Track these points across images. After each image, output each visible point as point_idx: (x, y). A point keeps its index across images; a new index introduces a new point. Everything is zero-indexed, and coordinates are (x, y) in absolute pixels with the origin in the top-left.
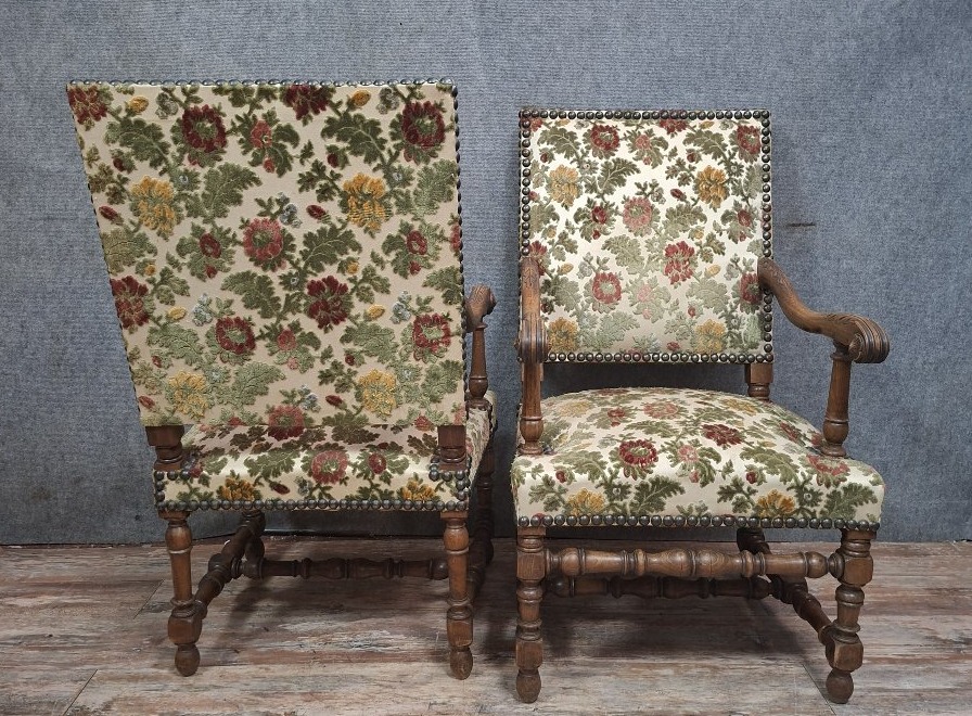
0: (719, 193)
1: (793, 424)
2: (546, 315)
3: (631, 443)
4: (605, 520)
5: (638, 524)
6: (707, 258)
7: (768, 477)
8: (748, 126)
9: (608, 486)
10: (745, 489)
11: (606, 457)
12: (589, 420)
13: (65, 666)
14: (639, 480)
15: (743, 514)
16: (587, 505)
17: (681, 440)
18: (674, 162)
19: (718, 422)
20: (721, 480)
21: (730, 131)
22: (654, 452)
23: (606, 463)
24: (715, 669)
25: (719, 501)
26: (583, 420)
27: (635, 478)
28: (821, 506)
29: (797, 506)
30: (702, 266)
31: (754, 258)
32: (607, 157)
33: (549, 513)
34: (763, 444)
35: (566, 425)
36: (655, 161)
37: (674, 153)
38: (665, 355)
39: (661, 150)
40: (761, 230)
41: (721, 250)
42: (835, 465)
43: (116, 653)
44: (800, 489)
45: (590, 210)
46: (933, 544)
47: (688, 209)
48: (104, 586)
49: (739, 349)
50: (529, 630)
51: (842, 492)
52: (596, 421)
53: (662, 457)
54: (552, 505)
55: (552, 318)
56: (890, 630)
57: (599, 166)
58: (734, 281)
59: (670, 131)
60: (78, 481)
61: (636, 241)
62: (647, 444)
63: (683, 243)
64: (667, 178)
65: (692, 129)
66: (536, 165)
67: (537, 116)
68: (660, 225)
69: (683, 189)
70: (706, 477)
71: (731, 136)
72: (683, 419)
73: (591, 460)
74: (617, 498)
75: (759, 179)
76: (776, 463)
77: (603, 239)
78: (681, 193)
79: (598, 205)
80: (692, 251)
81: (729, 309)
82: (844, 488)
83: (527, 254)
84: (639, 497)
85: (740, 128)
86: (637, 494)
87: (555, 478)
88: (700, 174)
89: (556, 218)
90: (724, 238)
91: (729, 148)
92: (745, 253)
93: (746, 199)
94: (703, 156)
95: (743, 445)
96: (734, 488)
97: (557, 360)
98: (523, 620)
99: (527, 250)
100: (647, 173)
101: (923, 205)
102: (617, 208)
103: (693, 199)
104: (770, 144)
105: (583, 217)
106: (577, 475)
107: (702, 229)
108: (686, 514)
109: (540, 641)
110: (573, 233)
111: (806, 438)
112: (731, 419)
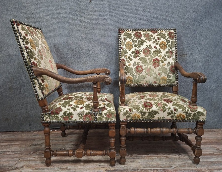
0: (165, 47)
1: (184, 99)
3: (146, 103)
4: (141, 121)
5: (148, 121)
6: (163, 62)
7: (179, 110)
8: (171, 32)
9: (141, 112)
10: (173, 113)
11: (140, 106)
12: (136, 98)
13: (13, 158)
14: (149, 111)
15: (173, 119)
16: (136, 117)
17: (158, 102)
18: (154, 40)
19: (166, 98)
20: (168, 111)
21: (167, 33)
22: (152, 104)
23: (141, 107)
24: (167, 157)
25: (167, 116)
26: (135, 98)
27: (148, 110)
28: (192, 117)
29: (186, 117)
30: (161, 64)
31: (173, 62)
32: (139, 39)
33: (127, 119)
34: (177, 103)
35: (131, 99)
36: (150, 40)
37: (154, 38)
38: (153, 84)
39: (151, 37)
40: (175, 56)
41: (166, 60)
42: (194, 107)
43: (25, 155)
44: (186, 113)
45: (135, 51)
46: (216, 129)
47: (158, 51)
48: (22, 140)
49: (170, 83)
50: (123, 147)
51: (196, 113)
52: (138, 98)
53: (154, 106)
54: (128, 117)
55: (127, 76)
56: (208, 148)
57: (137, 41)
58: (169, 67)
59: (153, 33)
60: (16, 117)
61: (146, 58)
62: (150, 103)
63: (157, 58)
64: (153, 44)
65: (158, 33)
66: (122, 41)
67: (123, 30)
68: (152, 54)
69: (156, 46)
70: (164, 110)
71: (167, 34)
72: (158, 97)
73: (137, 106)
74: (143, 115)
75: (174, 44)
76: (181, 107)
77: (138, 58)
79: (137, 50)
80: (159, 60)
81: (168, 74)
82: (197, 112)
84: (149, 115)
85: (169, 32)
86: (148, 114)
87: (129, 111)
88: (160, 43)
89: (127, 53)
90: (166, 57)
91: (167, 37)
92: (171, 61)
93: (171, 48)
94: (161, 39)
95: (173, 103)
96: (171, 113)
97: (128, 86)
98: (121, 145)
99: (121, 61)
100: (148, 43)
101: (212, 50)
102: (141, 51)
103: (159, 48)
104: (176, 36)
105: (134, 53)
106: (134, 110)
107: (161, 55)
108: (160, 119)
109: (126, 150)
110: (131, 56)
111: (187, 102)
112: (169, 98)
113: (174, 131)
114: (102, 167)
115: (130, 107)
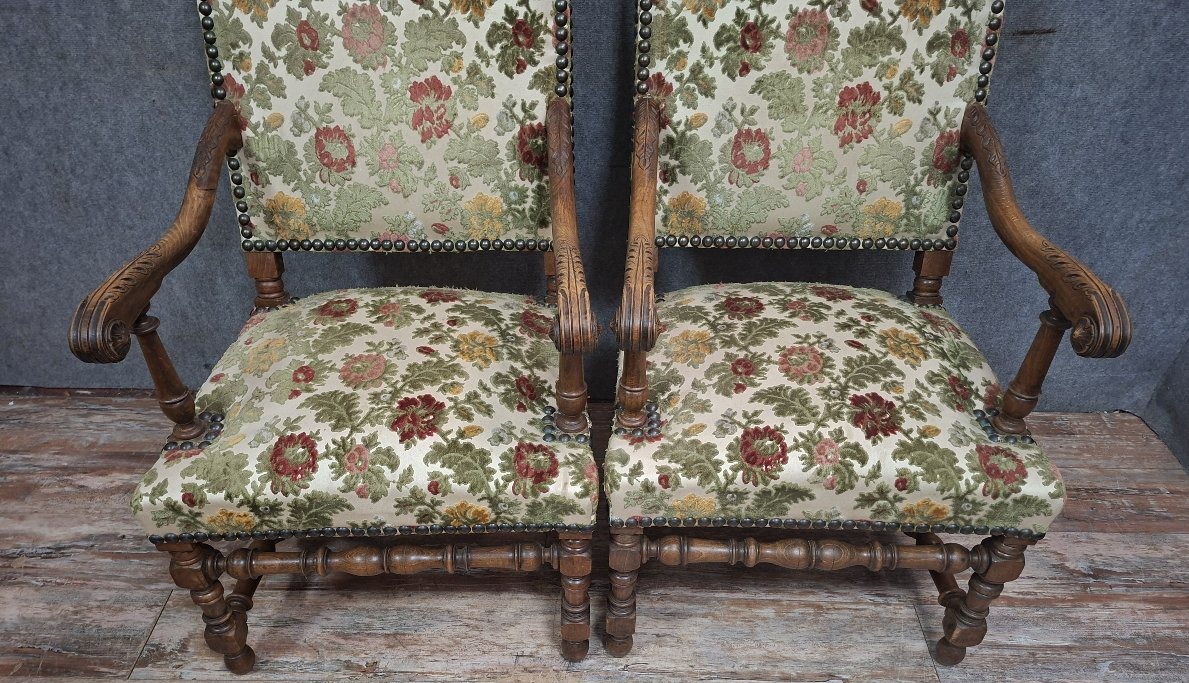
0: (932, 5)
1: (965, 372)
2: (666, 186)
3: (756, 430)
4: (715, 523)
5: (753, 526)
6: (896, 109)
7: (922, 484)
9: (722, 492)
10: (890, 495)
11: (722, 455)
12: (708, 372)
13: (139, 583)
14: (761, 486)
15: (882, 519)
16: (694, 509)
17: (821, 429)
19: (871, 388)
20: (861, 487)
22: (784, 447)
23: (721, 463)
24: (820, 607)
25: (856, 508)
26: (700, 373)
27: (756, 483)
28: (980, 515)
29: (950, 515)
30: (887, 120)
31: (960, 106)
33: (648, 514)
34: (925, 433)
35: (679, 380)
38: (816, 240)
40: (980, 60)
41: (917, 96)
42: (1011, 465)
44: (960, 499)
45: (738, 29)
47: (881, 29)
49: (914, 234)
50: (621, 607)
51: (1011, 505)
52: (715, 379)
53: (794, 456)
54: (652, 508)
55: (674, 192)
58: (927, 143)
61: (799, 81)
62: (775, 434)
63: (866, 84)
68: (838, 55)
70: (844, 481)
72: (827, 382)
73: (703, 457)
74: (731, 502)
76: (937, 464)
77: (754, 75)
79: (752, 20)
80: (876, 98)
81: (912, 183)
82: (1015, 500)
83: (644, 92)
84: (758, 502)
86: (756, 499)
87: (656, 483)
89: (689, 39)
90: (925, 78)
92: (951, 101)
93: (967, 11)
95: (899, 436)
96: (877, 496)
97: (677, 245)
98: (614, 597)
99: (644, 86)
102: (779, 27)
103: (891, 14)
105: (728, 40)
106: (684, 479)
107: (896, 63)
108: (812, 519)
110: (711, 65)
111: (978, 396)
112: (888, 379)
113: (872, 560)
114: (526, 670)
115: (665, 462)
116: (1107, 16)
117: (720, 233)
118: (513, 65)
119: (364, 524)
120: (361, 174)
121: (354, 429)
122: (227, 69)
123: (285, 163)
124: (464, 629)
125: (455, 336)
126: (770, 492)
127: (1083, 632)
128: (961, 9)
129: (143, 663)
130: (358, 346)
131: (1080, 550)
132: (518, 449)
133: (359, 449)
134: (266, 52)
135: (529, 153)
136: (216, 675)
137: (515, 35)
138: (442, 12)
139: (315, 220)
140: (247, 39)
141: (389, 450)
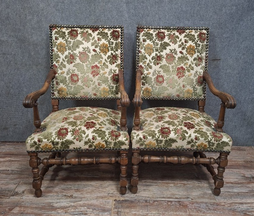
0: (193, 52)
1: (209, 121)
2: (143, 86)
3: (164, 128)
4: (156, 149)
5: (165, 150)
6: (189, 71)
7: (201, 139)
8: (203, 32)
9: (157, 140)
10: (194, 142)
11: (157, 132)
12: (153, 119)
13: (12, 179)
14: (165, 139)
16: (151, 145)
17: (178, 127)
18: (180, 43)
19: (188, 121)
20: (188, 139)
21: (197, 34)
22: (170, 131)
23: (157, 134)
25: (187, 145)
26: (151, 119)
27: (164, 138)
28: (215, 146)
29: (208, 146)
30: (187, 73)
31: (202, 71)
32: (162, 41)
33: (141, 147)
34: (200, 129)
35: (147, 121)
36: (175, 43)
37: (181, 40)
38: (176, 98)
39: (177, 39)
40: (205, 63)
41: (193, 69)
42: (219, 135)
43: (26, 176)
44: (209, 142)
45: (156, 57)
46: (247, 147)
47: (184, 57)
49: (196, 97)
50: (135, 176)
51: (221, 143)
52: (155, 120)
53: (172, 132)
54: (142, 145)
55: (145, 87)
57: (159, 44)
58: (196, 78)
59: (180, 34)
60: (15, 125)
61: (169, 66)
62: (168, 128)
63: (182, 67)
64: (178, 48)
65: (186, 33)
66: (141, 43)
67: (142, 28)
68: (176, 61)
69: (183, 51)
70: (184, 138)
71: (198, 35)
72: (179, 120)
73: (153, 133)
74: (159, 143)
75: (205, 48)
76: (203, 134)
77: (160, 65)
78: (182, 52)
79: (159, 55)
80: (184, 69)
81: (194, 86)
82: (221, 142)
83: (138, 69)
84: (165, 143)
85: (200, 33)
87: (142, 138)
88: (188, 47)
89: (146, 59)
90: (194, 66)
91: (197, 39)
92: (200, 70)
93: (200, 54)
94: (189, 41)
95: (195, 129)
96: (191, 141)
97: (146, 99)
98: (133, 173)
99: (138, 67)
100: (173, 46)
101: (251, 55)
102: (164, 56)
103: (186, 54)
104: (209, 38)
105: (154, 59)
106: (148, 137)
107: (187, 63)
108: (178, 148)
109: (138, 179)
110: (151, 63)
111: (212, 125)
112: (192, 120)
113: (193, 161)
114: (111, 196)
115: (144, 134)
116: (231, 57)
117: (155, 96)
118: (112, 63)
119: (77, 148)
120: (80, 83)
121: (76, 127)
122: (55, 63)
123: (64, 81)
124: (95, 188)
125: (98, 113)
126: (168, 140)
127: (250, 189)
128: (199, 53)
129: (13, 195)
130: (77, 114)
131: (248, 173)
132: (112, 131)
133: (77, 130)
134: (63, 60)
135: (114, 79)
136: (32, 198)
137: (113, 57)
138: (99, 53)
139: (68, 92)
140: (60, 57)
141: (84, 130)
